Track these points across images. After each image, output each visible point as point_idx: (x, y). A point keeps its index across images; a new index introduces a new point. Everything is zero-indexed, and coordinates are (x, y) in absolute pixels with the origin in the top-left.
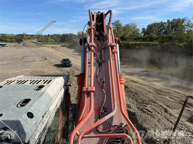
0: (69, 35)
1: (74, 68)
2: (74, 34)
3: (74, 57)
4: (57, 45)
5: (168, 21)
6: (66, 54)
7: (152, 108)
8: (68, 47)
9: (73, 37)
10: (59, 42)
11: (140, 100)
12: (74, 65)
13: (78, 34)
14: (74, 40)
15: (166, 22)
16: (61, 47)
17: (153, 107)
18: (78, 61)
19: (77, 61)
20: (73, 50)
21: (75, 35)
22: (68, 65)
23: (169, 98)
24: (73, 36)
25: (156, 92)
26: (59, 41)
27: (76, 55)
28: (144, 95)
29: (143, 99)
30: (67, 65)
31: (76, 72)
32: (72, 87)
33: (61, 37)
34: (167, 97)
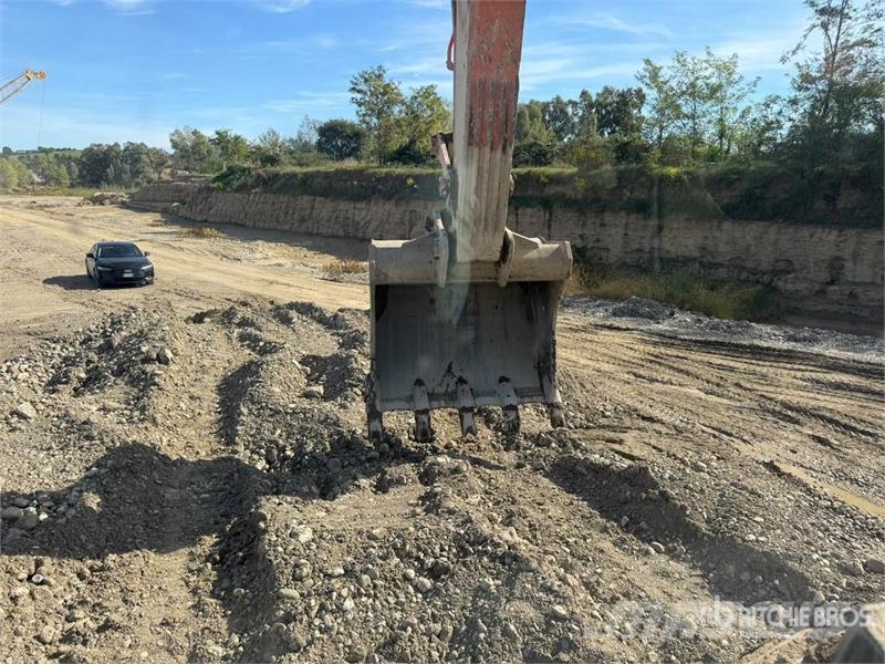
0: (125, 150)
1: (168, 291)
2: (150, 146)
3: (165, 245)
4: (59, 198)
5: (584, 94)
6: (115, 230)
7: (654, 447)
8: (124, 205)
9: (147, 160)
10: (72, 186)
11: (579, 415)
12: (168, 279)
13: (171, 140)
14: (155, 176)
15: (577, 99)
16: (85, 207)
17: (653, 442)
18: (189, 260)
19: (185, 262)
20: (149, 217)
21: (156, 152)
22: (131, 275)
23: (702, 395)
24: (144, 157)
25: (628, 373)
26: (68, 182)
27: (171, 233)
28: (589, 386)
29: (588, 407)
30: (126, 275)
31: (183, 306)
32: (173, 367)
33: (78, 162)
34: (694, 392)
